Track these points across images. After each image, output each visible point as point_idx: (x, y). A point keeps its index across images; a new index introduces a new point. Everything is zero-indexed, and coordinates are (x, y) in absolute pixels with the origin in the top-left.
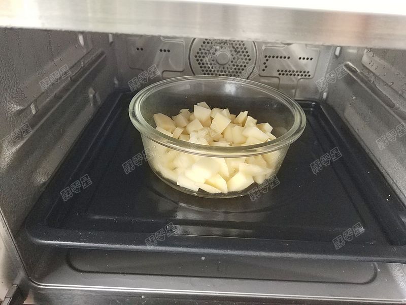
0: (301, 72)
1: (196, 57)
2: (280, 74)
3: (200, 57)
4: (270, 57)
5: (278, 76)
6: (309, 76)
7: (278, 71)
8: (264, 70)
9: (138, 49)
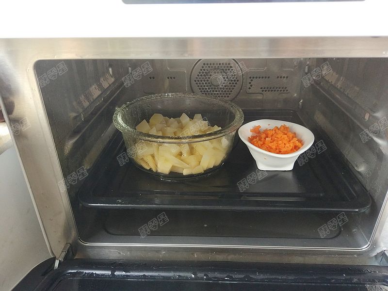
0: (280, 88)
1: (195, 81)
2: (263, 91)
3: (198, 81)
4: (253, 78)
5: (261, 92)
6: (287, 91)
7: (261, 88)
8: (250, 88)
9: (150, 78)
